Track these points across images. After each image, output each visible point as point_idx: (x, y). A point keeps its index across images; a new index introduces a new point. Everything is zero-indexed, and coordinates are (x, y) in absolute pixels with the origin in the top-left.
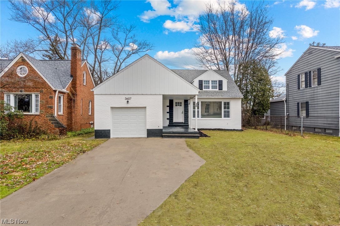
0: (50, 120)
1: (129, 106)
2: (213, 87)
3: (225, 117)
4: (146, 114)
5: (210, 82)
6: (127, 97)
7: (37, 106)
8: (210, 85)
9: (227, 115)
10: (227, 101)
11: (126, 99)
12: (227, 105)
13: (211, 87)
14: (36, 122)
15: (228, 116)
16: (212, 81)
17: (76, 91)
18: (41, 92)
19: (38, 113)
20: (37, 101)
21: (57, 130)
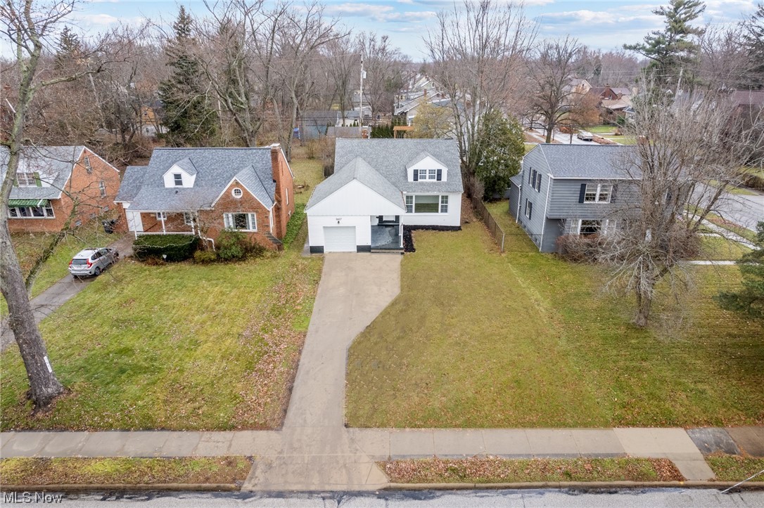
0: (268, 237)
1: (340, 225)
2: (431, 177)
3: (442, 211)
4: (355, 235)
5: (428, 172)
6: (338, 218)
7: (254, 223)
8: (427, 175)
9: (445, 209)
10: (445, 194)
11: (337, 219)
12: (445, 199)
13: (427, 177)
14: (255, 239)
15: (446, 211)
16: (430, 170)
17: (280, 196)
18: (257, 212)
19: (256, 230)
20: (253, 219)
21: (275, 245)
